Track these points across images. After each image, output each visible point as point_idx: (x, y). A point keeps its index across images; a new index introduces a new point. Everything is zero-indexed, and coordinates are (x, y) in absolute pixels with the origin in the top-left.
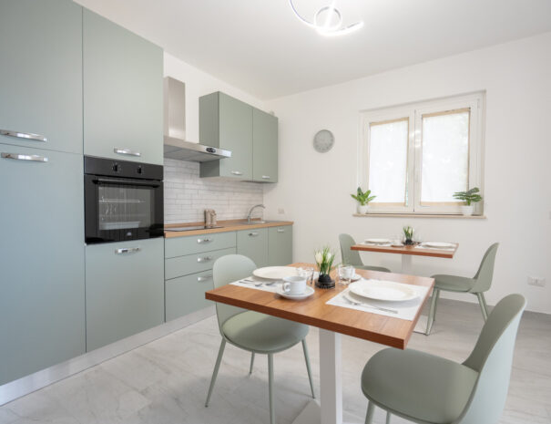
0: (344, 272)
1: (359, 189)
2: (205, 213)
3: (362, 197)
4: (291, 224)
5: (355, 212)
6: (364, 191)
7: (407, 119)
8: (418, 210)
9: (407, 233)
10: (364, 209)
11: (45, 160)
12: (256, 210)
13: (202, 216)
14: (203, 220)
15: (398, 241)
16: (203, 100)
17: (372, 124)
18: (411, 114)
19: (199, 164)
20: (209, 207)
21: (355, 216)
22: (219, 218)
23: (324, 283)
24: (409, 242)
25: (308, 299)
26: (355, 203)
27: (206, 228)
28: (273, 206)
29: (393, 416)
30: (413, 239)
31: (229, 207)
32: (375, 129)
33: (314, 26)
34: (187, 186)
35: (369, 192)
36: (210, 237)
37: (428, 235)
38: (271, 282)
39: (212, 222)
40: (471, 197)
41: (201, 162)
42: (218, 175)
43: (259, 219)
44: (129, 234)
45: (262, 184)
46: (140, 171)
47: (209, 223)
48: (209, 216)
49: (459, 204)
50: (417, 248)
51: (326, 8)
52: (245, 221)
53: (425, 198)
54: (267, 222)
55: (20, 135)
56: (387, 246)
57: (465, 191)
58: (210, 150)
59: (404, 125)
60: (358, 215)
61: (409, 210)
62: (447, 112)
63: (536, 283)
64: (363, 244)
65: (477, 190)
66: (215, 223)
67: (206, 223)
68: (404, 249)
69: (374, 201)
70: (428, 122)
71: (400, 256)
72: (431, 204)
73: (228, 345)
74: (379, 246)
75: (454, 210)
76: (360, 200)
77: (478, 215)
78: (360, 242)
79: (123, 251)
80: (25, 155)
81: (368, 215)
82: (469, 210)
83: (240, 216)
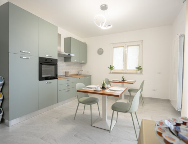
0: (108, 86)
1: (110, 66)
2: (66, 72)
3: (111, 68)
4: (90, 76)
5: (109, 72)
6: (112, 66)
7: (123, 46)
8: (126, 72)
9: (123, 78)
10: (112, 71)
11: (29, 58)
12: (80, 71)
13: (65, 73)
14: (65, 74)
15: (121, 80)
16: (65, 39)
17: (114, 47)
18: (124, 45)
19: (64, 58)
20: (67, 71)
21: (109, 73)
22: (70, 74)
23: (103, 88)
24: (123, 80)
25: (100, 91)
26: (109, 69)
27: (66, 77)
28: (85, 70)
29: (119, 112)
30: (124, 80)
31: (73, 70)
32: (115, 49)
33: (100, 27)
34: (61, 64)
35: (113, 66)
36: (69, 79)
37: (128, 78)
38: (91, 88)
39: (68, 75)
40: (139, 68)
41: (65, 57)
42: (70, 61)
43: (81, 74)
44: (49, 78)
45: (82, 63)
46: (52, 61)
47: (67, 75)
48: (67, 73)
49: (137, 70)
50: (125, 82)
51: (103, 22)
52: (77, 75)
53: (128, 68)
54: (83, 75)
55: (23, 52)
56: (118, 81)
57: (138, 67)
58: (69, 54)
59: (122, 48)
60: (110, 73)
61: (124, 72)
62: (134, 45)
63: (154, 90)
64: (112, 81)
65: (141, 66)
66: (69, 75)
67: (66, 75)
68: (122, 82)
69: (114, 69)
70: (129, 48)
71: (121, 83)
72: (129, 70)
73: (80, 104)
74: (116, 81)
75: (135, 72)
76: (111, 69)
77: (141, 73)
78: (111, 80)
79: (47, 83)
80: (24, 57)
81: (113, 73)
82: (139, 72)
83: (76, 73)
